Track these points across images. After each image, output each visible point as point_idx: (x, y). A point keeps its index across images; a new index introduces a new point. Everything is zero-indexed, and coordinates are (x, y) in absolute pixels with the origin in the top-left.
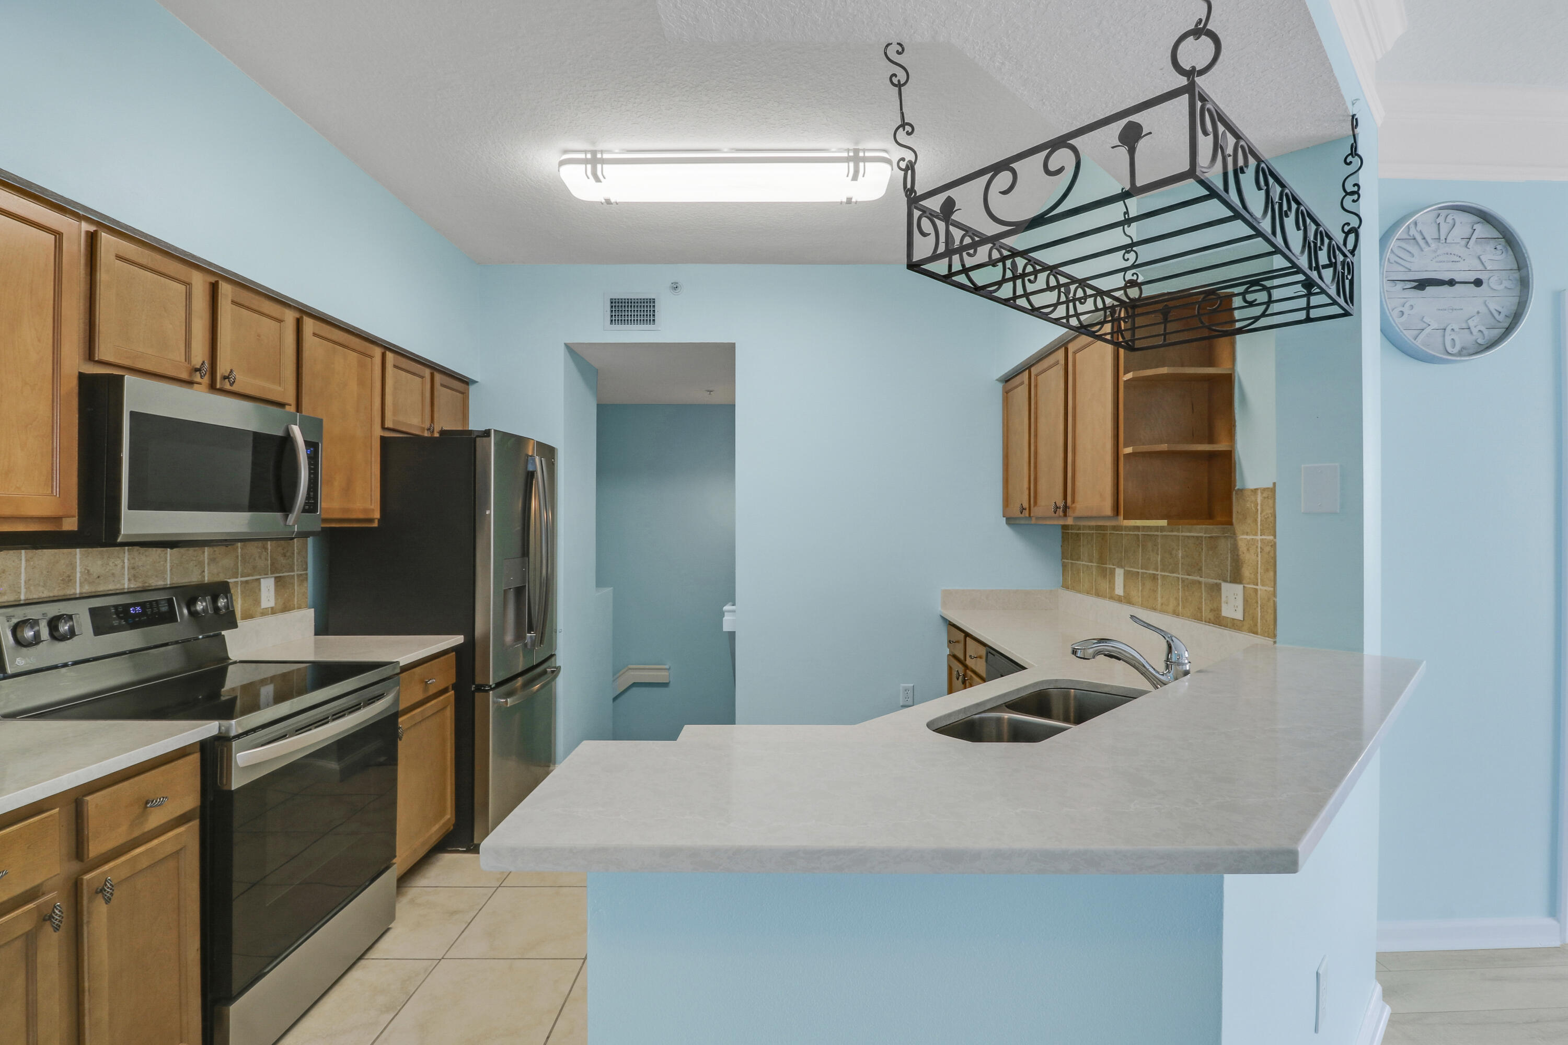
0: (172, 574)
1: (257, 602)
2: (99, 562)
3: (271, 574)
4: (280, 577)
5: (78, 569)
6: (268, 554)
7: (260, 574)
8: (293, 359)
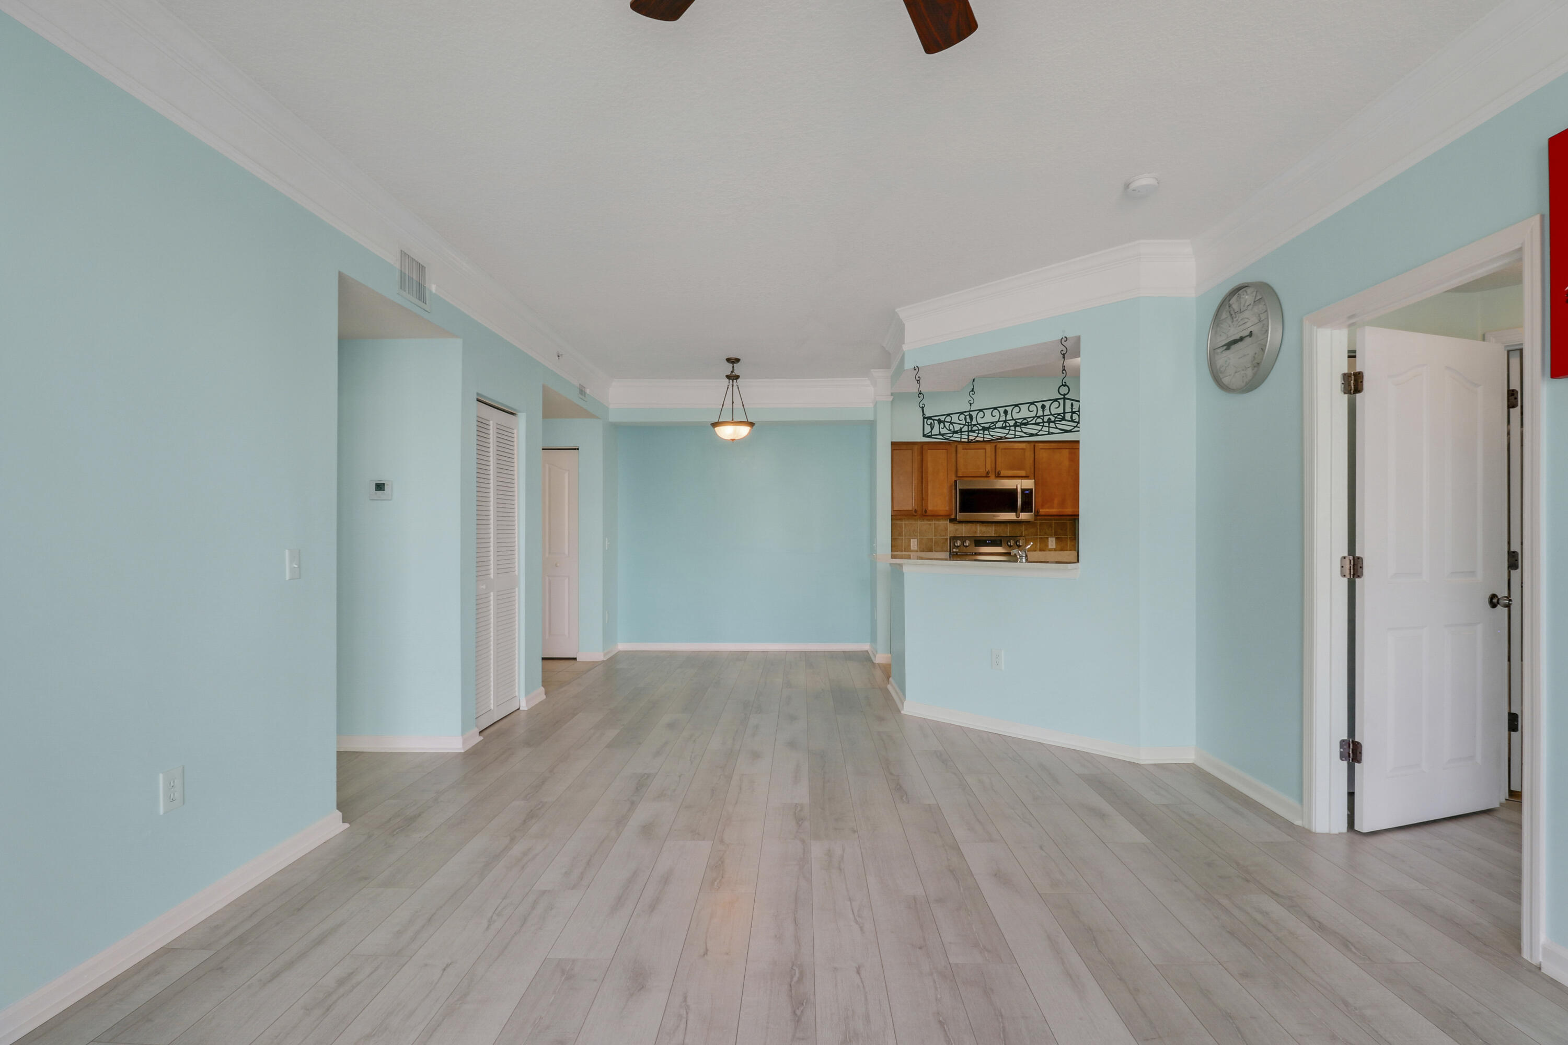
1: (1047, 545)
3: (1054, 536)
4: (1059, 537)
5: (978, 530)
7: (1048, 535)
8: (1031, 459)
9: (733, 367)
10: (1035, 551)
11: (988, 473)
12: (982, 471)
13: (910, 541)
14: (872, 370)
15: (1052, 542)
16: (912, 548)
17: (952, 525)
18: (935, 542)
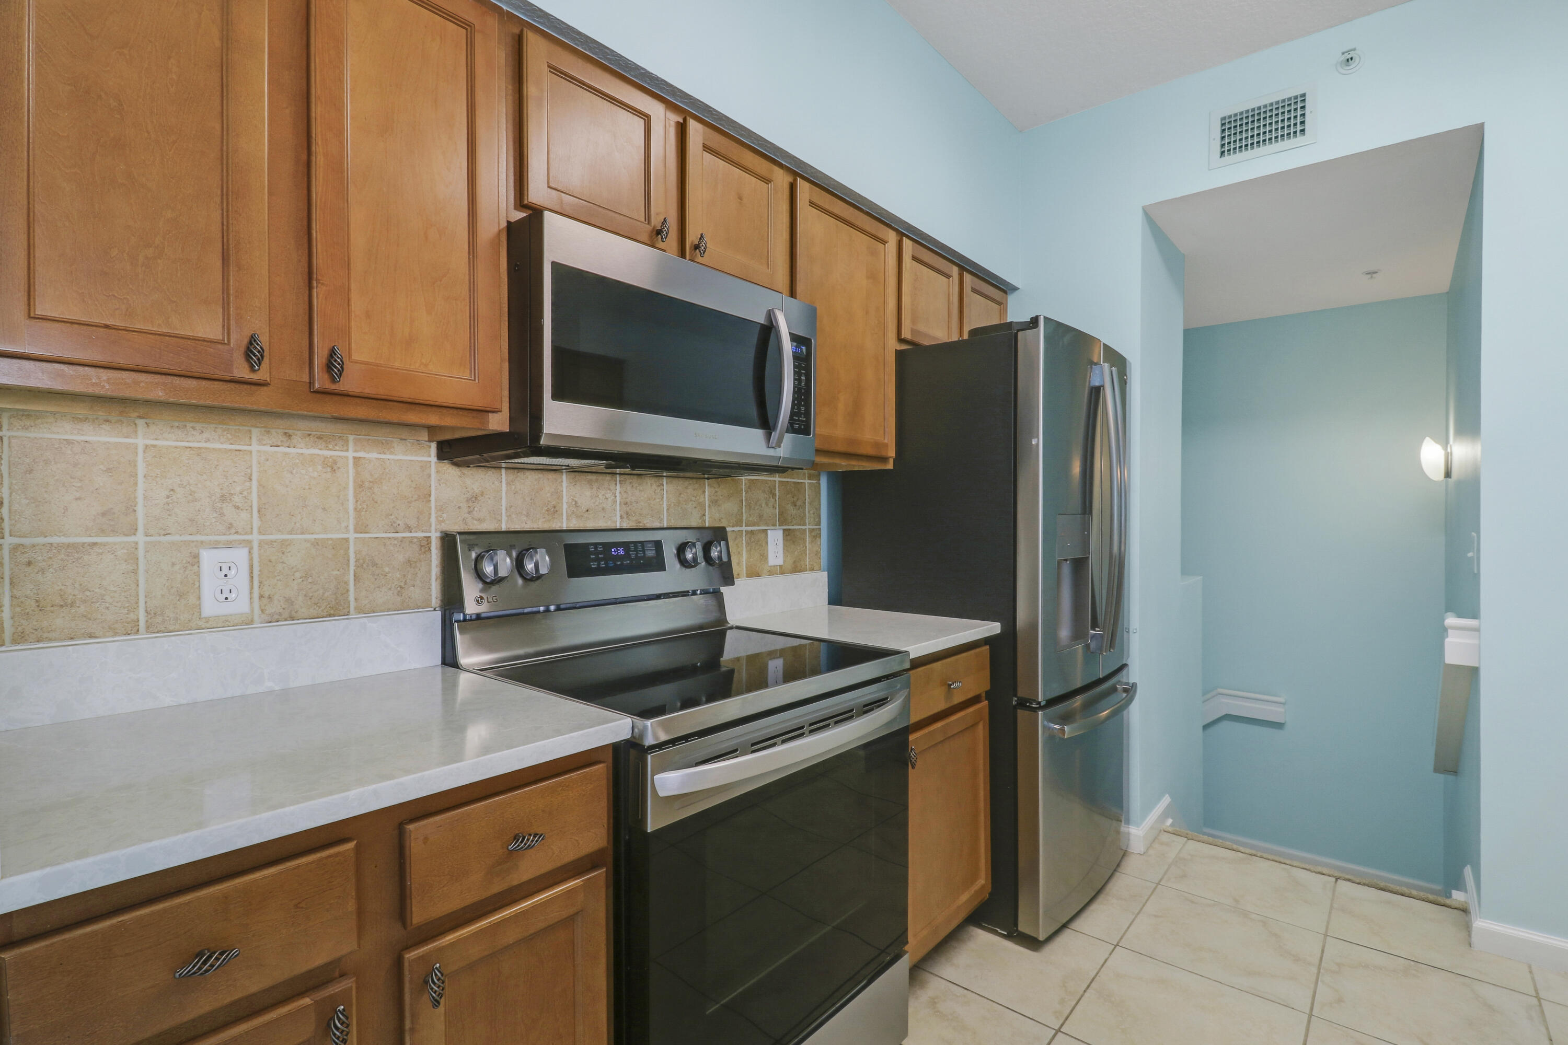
0: (668, 515)
1: (764, 557)
2: (588, 493)
3: (779, 525)
4: (790, 529)
5: (565, 499)
6: (776, 500)
7: (767, 524)
8: (785, 235)
11: (656, 231)
13: (195, 559)
15: (776, 547)
16: (210, 607)
17: (448, 470)
18: (360, 565)
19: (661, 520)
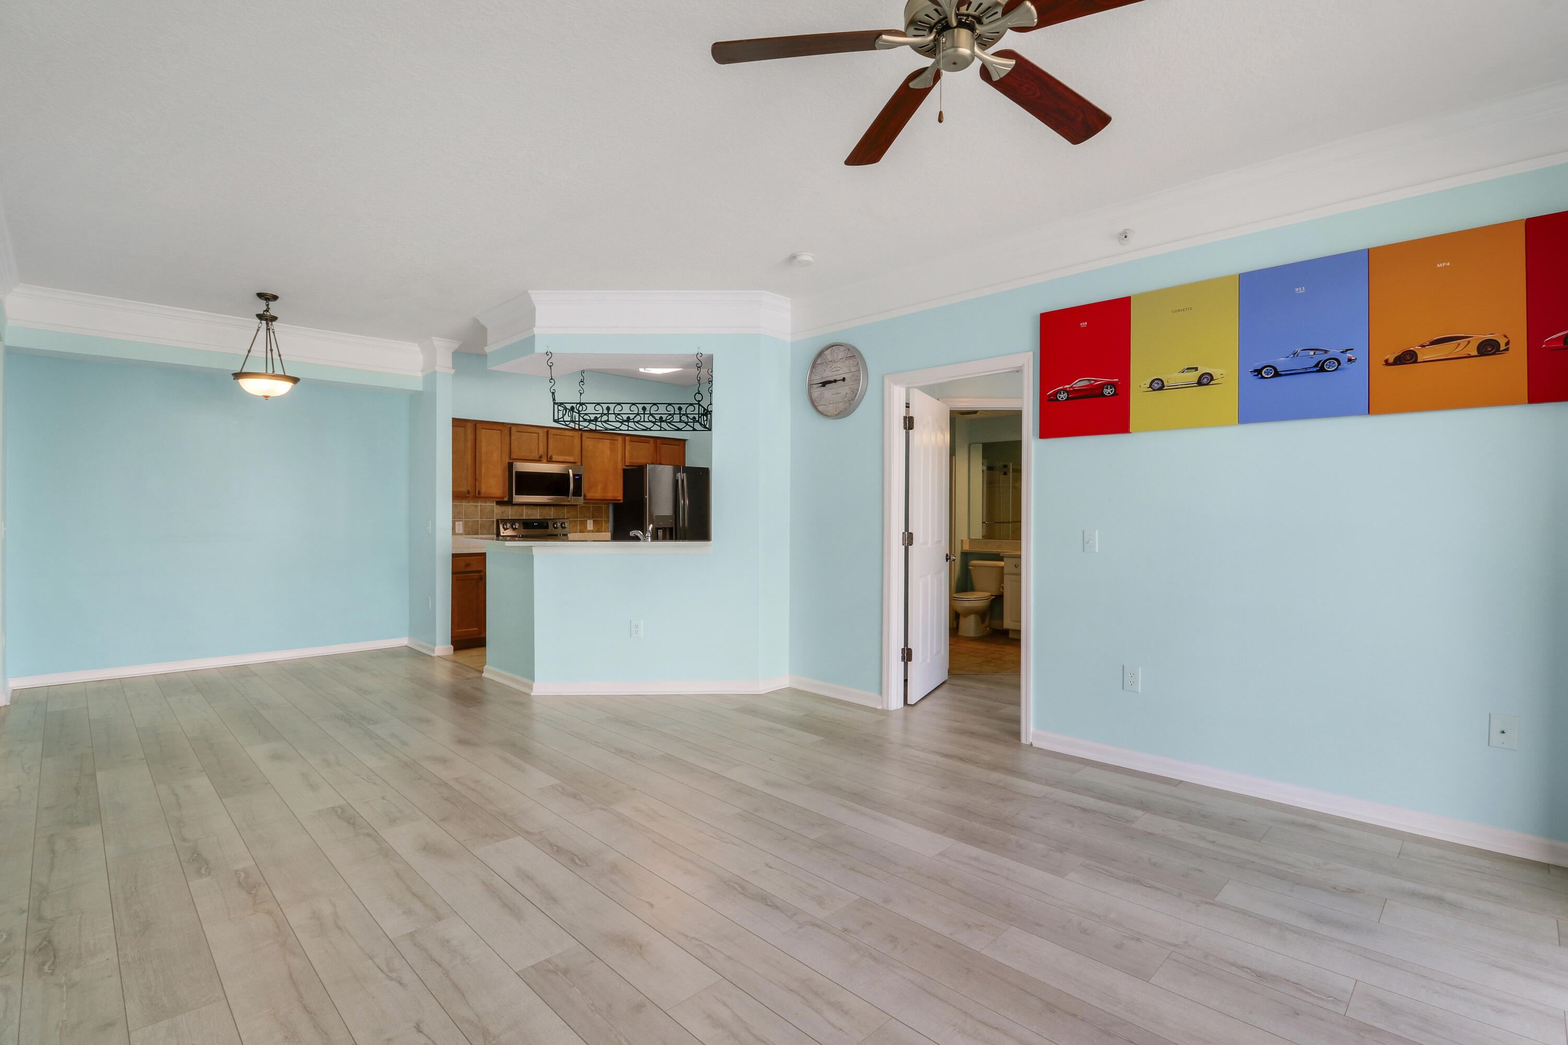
0: (553, 515)
1: (586, 527)
3: (592, 519)
4: (596, 520)
5: (525, 512)
6: (590, 511)
7: (586, 518)
8: (579, 447)
9: (268, 305)
10: (576, 532)
11: (541, 457)
12: (535, 455)
13: (455, 523)
14: (433, 338)
15: (590, 525)
16: (457, 531)
17: (499, 507)
18: (481, 525)
19: (551, 517)
